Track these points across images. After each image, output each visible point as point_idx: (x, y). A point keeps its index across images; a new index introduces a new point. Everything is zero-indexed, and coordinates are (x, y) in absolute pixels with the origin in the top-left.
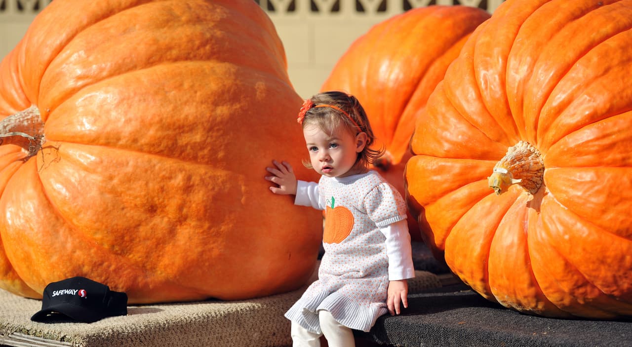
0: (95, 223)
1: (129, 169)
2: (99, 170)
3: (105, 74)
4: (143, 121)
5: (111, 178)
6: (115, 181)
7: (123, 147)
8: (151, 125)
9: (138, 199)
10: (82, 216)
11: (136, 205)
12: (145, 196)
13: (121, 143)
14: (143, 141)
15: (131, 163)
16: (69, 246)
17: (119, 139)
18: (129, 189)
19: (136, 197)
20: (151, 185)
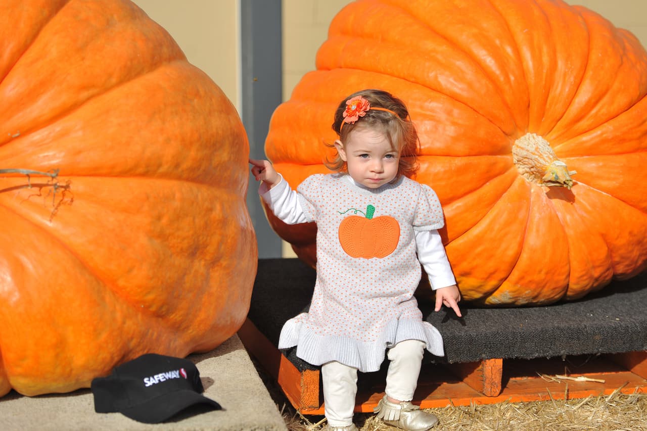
0: (151, 279)
1: (176, 204)
2: (146, 208)
3: (114, 80)
4: (183, 140)
5: (159, 218)
6: (164, 221)
7: (166, 176)
8: (191, 143)
9: (186, 241)
10: (135, 272)
11: (182, 249)
12: (193, 235)
13: (161, 170)
14: (186, 165)
15: (178, 195)
16: (119, 316)
17: (160, 166)
18: (178, 229)
19: (184, 239)
20: (197, 220)
